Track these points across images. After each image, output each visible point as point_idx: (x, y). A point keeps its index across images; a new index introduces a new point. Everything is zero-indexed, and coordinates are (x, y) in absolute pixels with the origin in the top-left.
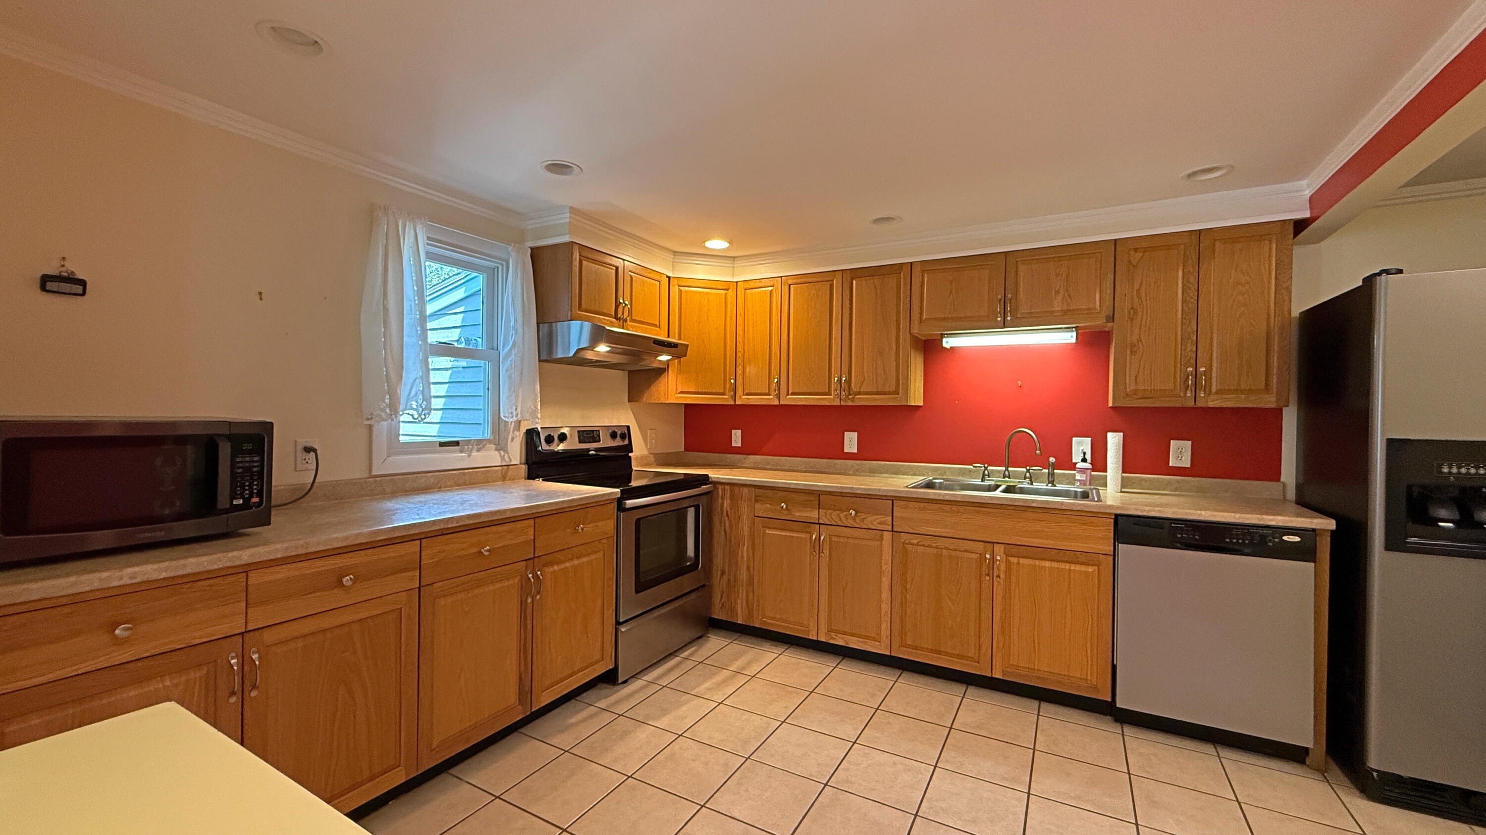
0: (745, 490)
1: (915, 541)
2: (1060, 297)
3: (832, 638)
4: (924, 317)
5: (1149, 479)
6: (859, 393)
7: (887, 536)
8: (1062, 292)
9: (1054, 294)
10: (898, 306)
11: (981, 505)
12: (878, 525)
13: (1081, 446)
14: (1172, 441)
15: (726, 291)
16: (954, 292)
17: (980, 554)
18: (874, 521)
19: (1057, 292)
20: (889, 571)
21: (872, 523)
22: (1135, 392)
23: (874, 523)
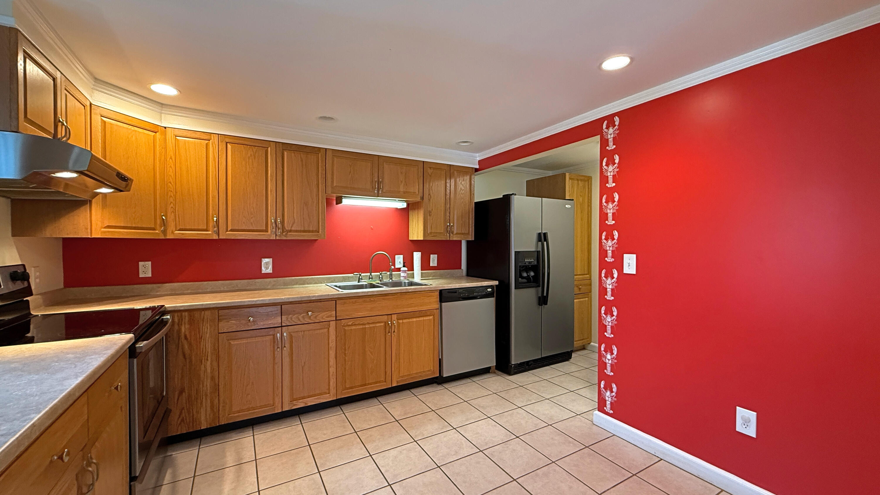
0: (208, 313)
1: (350, 323)
2: (403, 184)
3: (295, 405)
4: (335, 185)
5: (425, 272)
6: (291, 231)
7: (333, 324)
8: (403, 182)
9: (400, 183)
10: (318, 176)
11: (385, 295)
12: (326, 318)
13: (399, 260)
14: (431, 255)
15: (154, 133)
16: (352, 172)
17: (385, 322)
18: (324, 316)
19: (402, 182)
20: (334, 347)
21: (323, 318)
22: (431, 233)
23: (324, 317)
